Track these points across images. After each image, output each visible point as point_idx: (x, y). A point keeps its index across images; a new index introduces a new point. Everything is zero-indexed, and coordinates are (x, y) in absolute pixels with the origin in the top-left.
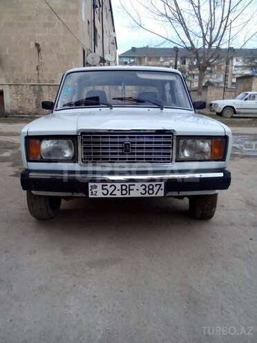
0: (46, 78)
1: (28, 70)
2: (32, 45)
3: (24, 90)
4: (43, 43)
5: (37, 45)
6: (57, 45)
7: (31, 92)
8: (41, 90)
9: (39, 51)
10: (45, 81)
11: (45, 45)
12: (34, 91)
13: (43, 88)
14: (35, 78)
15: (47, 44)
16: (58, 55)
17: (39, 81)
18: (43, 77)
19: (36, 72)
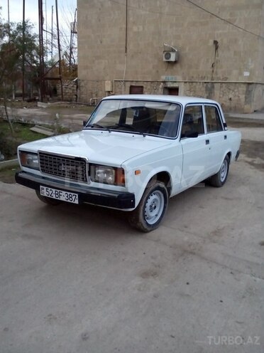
0: (220, 75)
1: (204, 68)
2: (211, 42)
3: (197, 87)
4: (222, 40)
5: (216, 42)
6: (236, 41)
7: (204, 89)
8: (213, 87)
9: (217, 48)
10: (219, 78)
11: (223, 41)
12: (207, 89)
13: (216, 85)
14: (210, 76)
15: (225, 41)
16: (235, 52)
17: (212, 79)
18: (217, 74)
19: (211, 70)
